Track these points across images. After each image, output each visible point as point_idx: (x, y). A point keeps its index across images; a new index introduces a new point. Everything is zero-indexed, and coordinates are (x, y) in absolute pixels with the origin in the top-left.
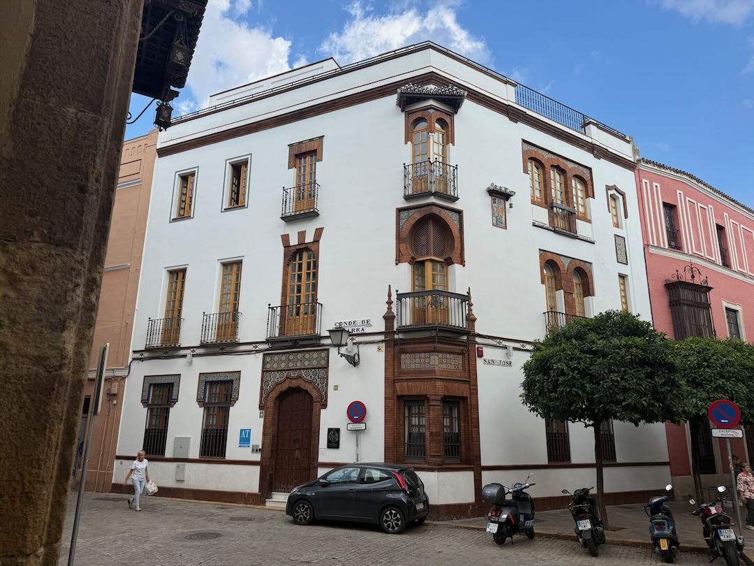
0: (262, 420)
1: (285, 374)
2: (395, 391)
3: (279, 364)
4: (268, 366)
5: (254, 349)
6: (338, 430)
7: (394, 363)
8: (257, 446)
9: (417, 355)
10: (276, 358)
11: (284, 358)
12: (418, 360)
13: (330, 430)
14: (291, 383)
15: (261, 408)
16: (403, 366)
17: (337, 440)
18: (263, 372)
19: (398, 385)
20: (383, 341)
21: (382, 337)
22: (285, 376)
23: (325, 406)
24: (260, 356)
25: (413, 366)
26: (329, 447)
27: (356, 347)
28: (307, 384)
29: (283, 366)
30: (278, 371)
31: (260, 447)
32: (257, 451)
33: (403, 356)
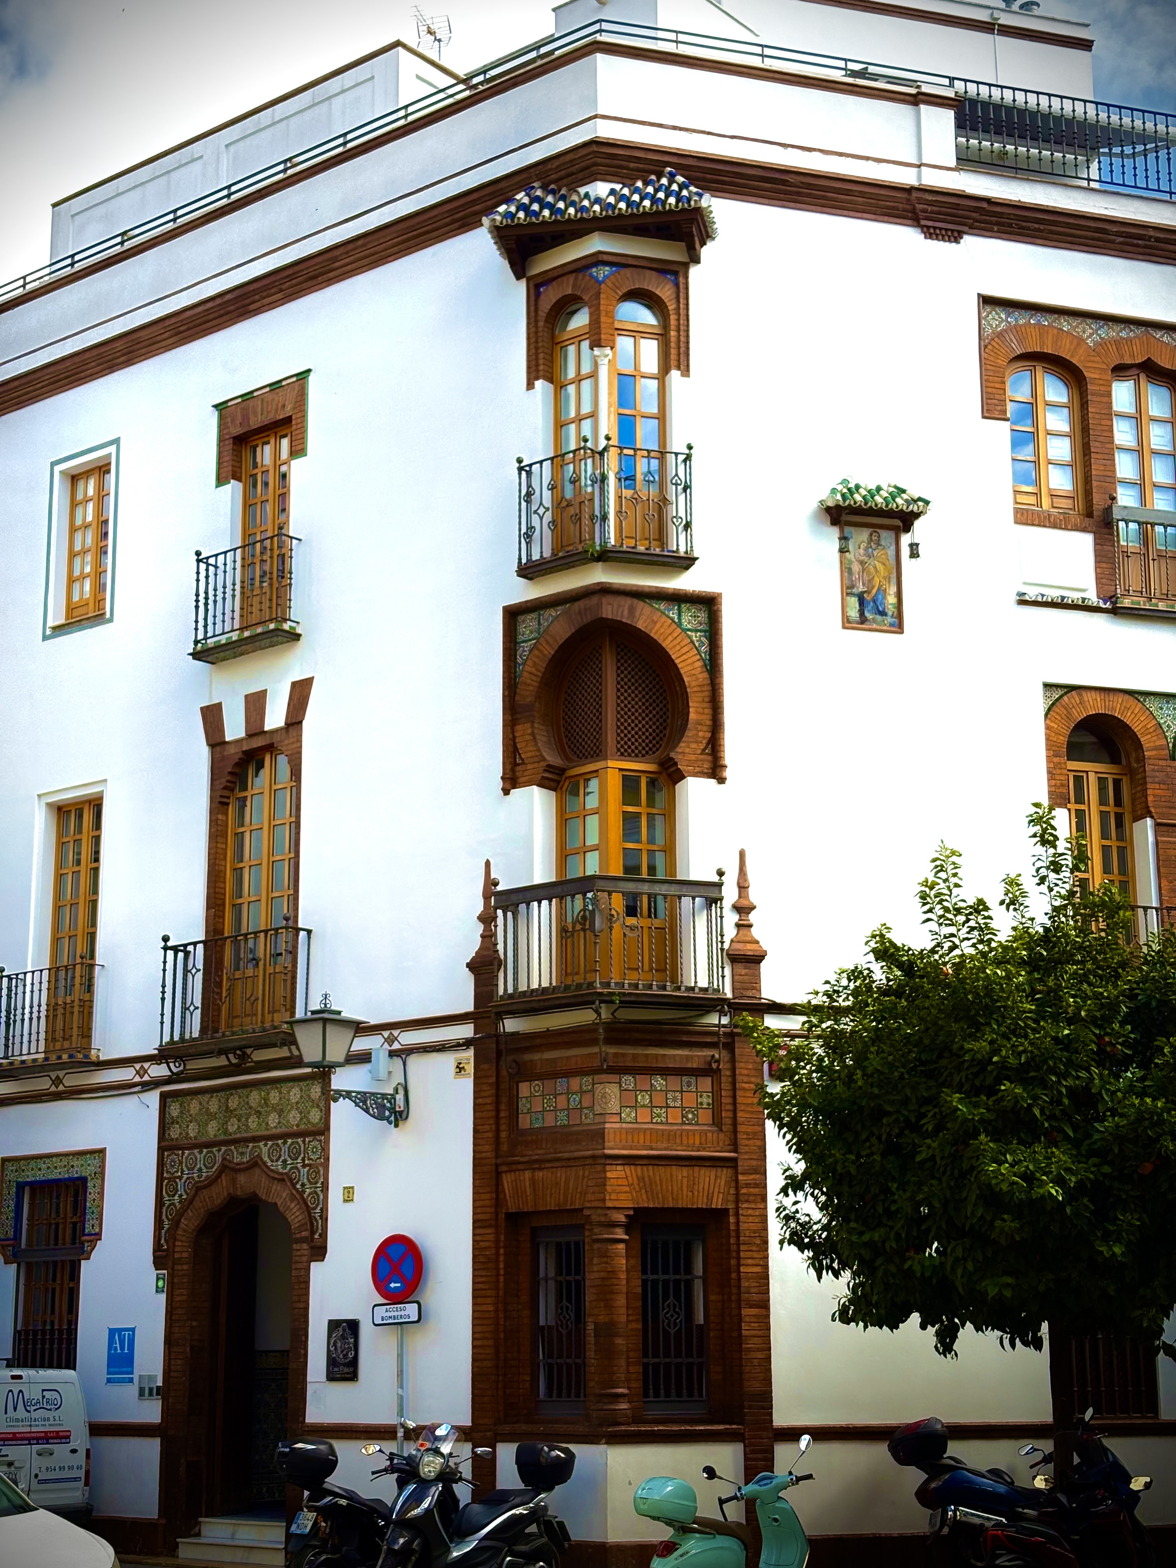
0: (163, 1297)
1: (219, 1154)
2: (498, 1201)
3: (203, 1125)
4: (174, 1133)
5: (137, 1079)
6: (353, 1326)
7: (498, 1111)
8: (152, 1378)
9: (561, 1084)
10: (194, 1106)
11: (214, 1105)
12: (562, 1101)
13: (334, 1325)
14: (234, 1181)
15: (159, 1262)
16: (524, 1122)
17: (351, 1355)
18: (161, 1150)
19: (507, 1181)
20: (467, 1043)
21: (466, 1031)
22: (219, 1160)
23: (319, 1252)
24: (153, 1098)
25: (549, 1121)
26: (331, 1377)
27: (398, 1062)
28: (276, 1187)
29: (212, 1130)
30: (201, 1146)
31: (160, 1384)
32: (151, 1394)
33: (524, 1089)
